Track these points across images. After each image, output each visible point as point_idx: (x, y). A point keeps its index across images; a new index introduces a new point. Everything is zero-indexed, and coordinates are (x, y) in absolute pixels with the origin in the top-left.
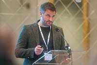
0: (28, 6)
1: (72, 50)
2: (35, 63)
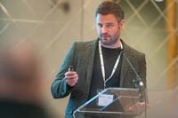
0: (66, 7)
2: (78, 110)
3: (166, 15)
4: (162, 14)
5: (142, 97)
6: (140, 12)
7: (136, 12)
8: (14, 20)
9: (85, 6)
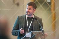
3: (51, 6)
4: (50, 6)
5: (43, 34)
6: (42, 6)
7: (41, 6)
9: (24, 4)
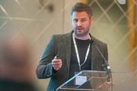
0: (51, 8)
1: (112, 70)
2: (60, 88)
3: (127, 14)
4: (125, 14)
6: (108, 13)
7: (105, 12)
8: (11, 18)
9: (65, 8)
